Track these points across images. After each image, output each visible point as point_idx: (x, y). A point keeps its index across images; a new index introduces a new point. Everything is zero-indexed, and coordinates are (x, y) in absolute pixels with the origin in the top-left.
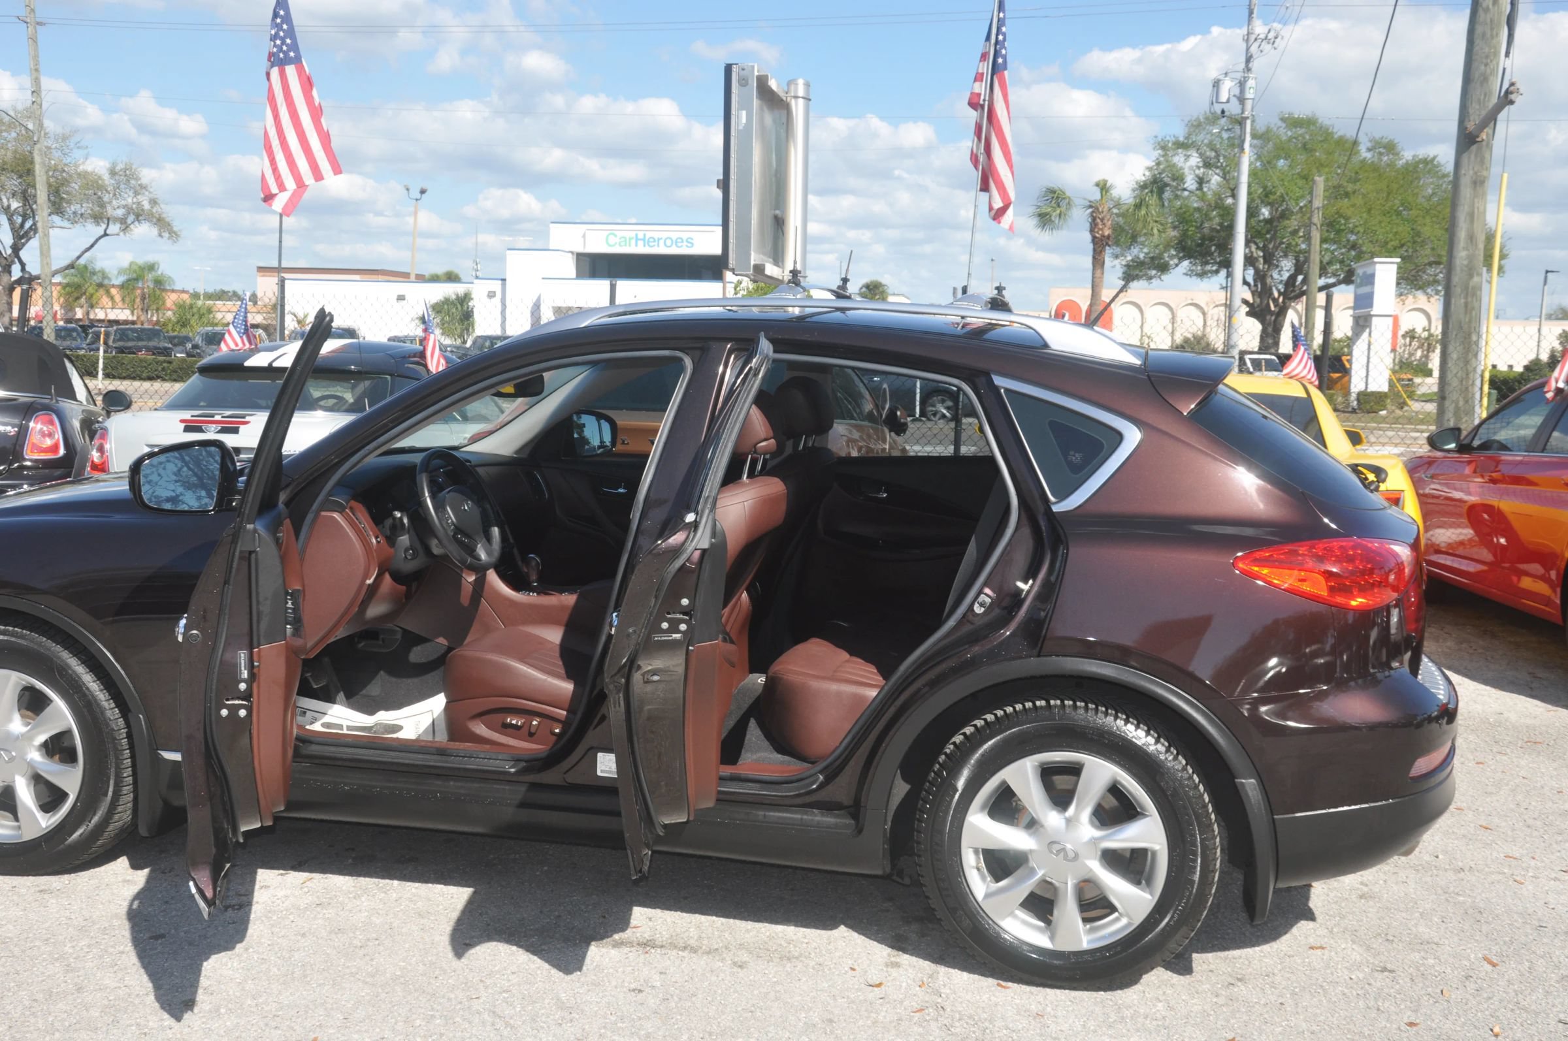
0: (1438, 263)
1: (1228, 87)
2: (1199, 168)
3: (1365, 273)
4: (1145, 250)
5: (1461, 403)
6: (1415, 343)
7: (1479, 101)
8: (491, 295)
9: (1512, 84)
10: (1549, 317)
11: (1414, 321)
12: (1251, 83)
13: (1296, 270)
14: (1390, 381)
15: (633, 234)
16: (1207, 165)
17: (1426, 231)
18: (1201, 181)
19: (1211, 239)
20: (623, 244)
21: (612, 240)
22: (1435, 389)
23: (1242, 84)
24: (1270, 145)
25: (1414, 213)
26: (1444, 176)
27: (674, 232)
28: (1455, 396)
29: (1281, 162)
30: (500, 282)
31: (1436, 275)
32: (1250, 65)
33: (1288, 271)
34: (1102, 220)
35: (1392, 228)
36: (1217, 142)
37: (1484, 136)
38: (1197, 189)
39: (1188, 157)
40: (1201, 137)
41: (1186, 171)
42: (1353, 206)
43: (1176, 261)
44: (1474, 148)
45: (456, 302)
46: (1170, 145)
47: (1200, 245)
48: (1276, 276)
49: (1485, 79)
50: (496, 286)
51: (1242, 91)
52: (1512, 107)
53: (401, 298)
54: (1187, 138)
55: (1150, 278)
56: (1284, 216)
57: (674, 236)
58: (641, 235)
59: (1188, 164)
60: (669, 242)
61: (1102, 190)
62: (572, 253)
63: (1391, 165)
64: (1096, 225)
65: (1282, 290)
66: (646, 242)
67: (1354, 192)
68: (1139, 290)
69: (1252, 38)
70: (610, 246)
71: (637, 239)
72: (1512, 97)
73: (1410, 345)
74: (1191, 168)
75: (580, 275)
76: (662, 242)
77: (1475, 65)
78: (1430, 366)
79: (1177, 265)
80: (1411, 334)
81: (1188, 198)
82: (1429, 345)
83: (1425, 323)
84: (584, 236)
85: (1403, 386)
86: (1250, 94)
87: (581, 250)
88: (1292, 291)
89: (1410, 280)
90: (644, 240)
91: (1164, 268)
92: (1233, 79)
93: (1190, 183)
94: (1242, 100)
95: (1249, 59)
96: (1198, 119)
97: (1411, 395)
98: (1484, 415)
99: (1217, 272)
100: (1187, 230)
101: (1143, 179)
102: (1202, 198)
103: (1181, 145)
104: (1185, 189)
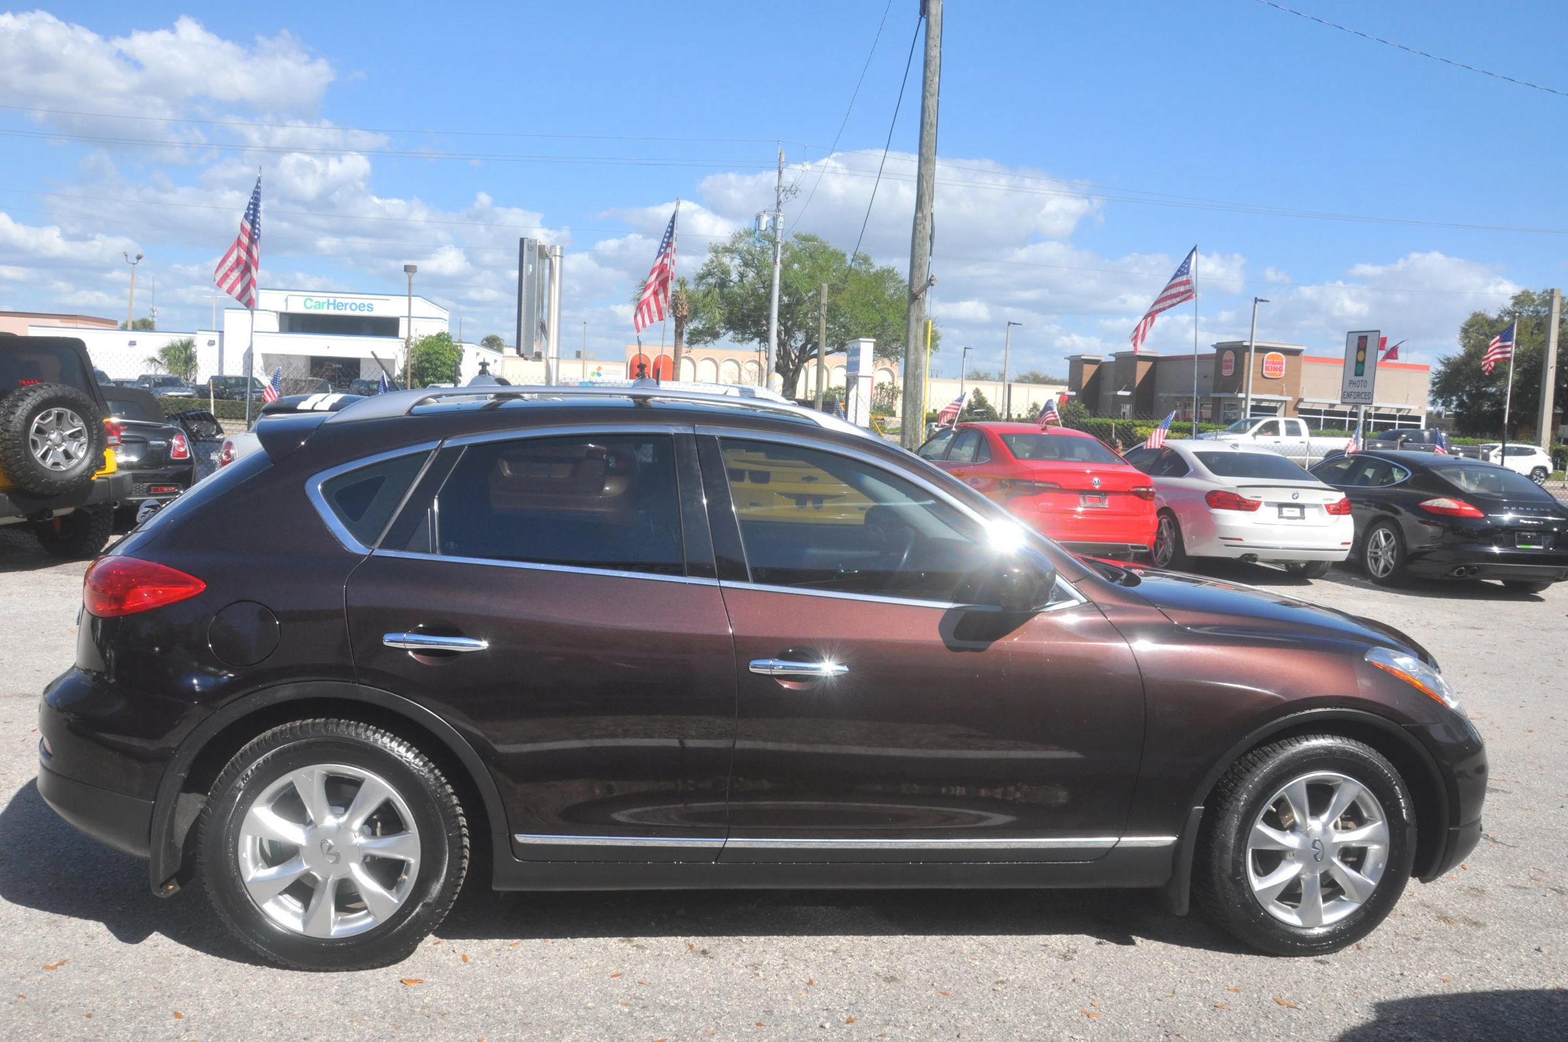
0: (898, 340)
1: (765, 220)
2: (740, 266)
3: (853, 348)
4: (703, 323)
5: (913, 437)
6: (884, 394)
7: (918, 278)
8: (211, 343)
9: (932, 276)
10: (969, 378)
11: (884, 377)
12: (781, 219)
13: (806, 340)
14: (871, 419)
15: (325, 300)
16: (746, 264)
17: (891, 318)
18: (742, 276)
19: (749, 316)
20: (317, 307)
21: (309, 303)
22: (899, 425)
23: (775, 219)
24: (788, 253)
25: (882, 305)
26: (901, 282)
27: (359, 299)
28: (909, 432)
29: (796, 266)
30: (218, 333)
31: (897, 348)
32: (780, 207)
33: (800, 341)
34: (682, 305)
35: (869, 315)
36: (753, 249)
37: (921, 296)
38: (739, 281)
39: (732, 259)
40: (741, 245)
41: (731, 268)
42: (843, 299)
43: (724, 330)
44: (916, 301)
45: (181, 348)
46: (720, 249)
47: (742, 320)
48: (793, 344)
49: (921, 267)
50: (215, 337)
51: (775, 224)
52: (933, 287)
53: (132, 343)
54: (733, 246)
55: (706, 342)
56: (799, 302)
57: (358, 302)
58: (332, 301)
59: (733, 263)
60: (354, 307)
61: (681, 284)
62: (276, 312)
63: (867, 272)
64: (678, 308)
65: (797, 354)
66: (336, 306)
67: (844, 289)
68: (698, 351)
69: (781, 189)
70: (307, 308)
71: (329, 304)
72: (933, 282)
73: (881, 394)
74: (735, 266)
75: (283, 329)
76: (348, 306)
77: (916, 259)
78: (894, 408)
79: (725, 334)
80: (881, 386)
81: (733, 287)
82: (893, 394)
83: (890, 379)
84: (286, 300)
85: (878, 423)
86: (780, 226)
87: (283, 310)
88: (804, 356)
89: (882, 351)
90: (334, 304)
91: (716, 336)
92: (769, 215)
93: (735, 277)
94: (775, 229)
95: (778, 204)
96: (739, 233)
97: (883, 429)
98: (924, 442)
99: (752, 339)
100: (733, 310)
101: (702, 271)
102: (743, 287)
103: (727, 250)
104: (731, 281)
